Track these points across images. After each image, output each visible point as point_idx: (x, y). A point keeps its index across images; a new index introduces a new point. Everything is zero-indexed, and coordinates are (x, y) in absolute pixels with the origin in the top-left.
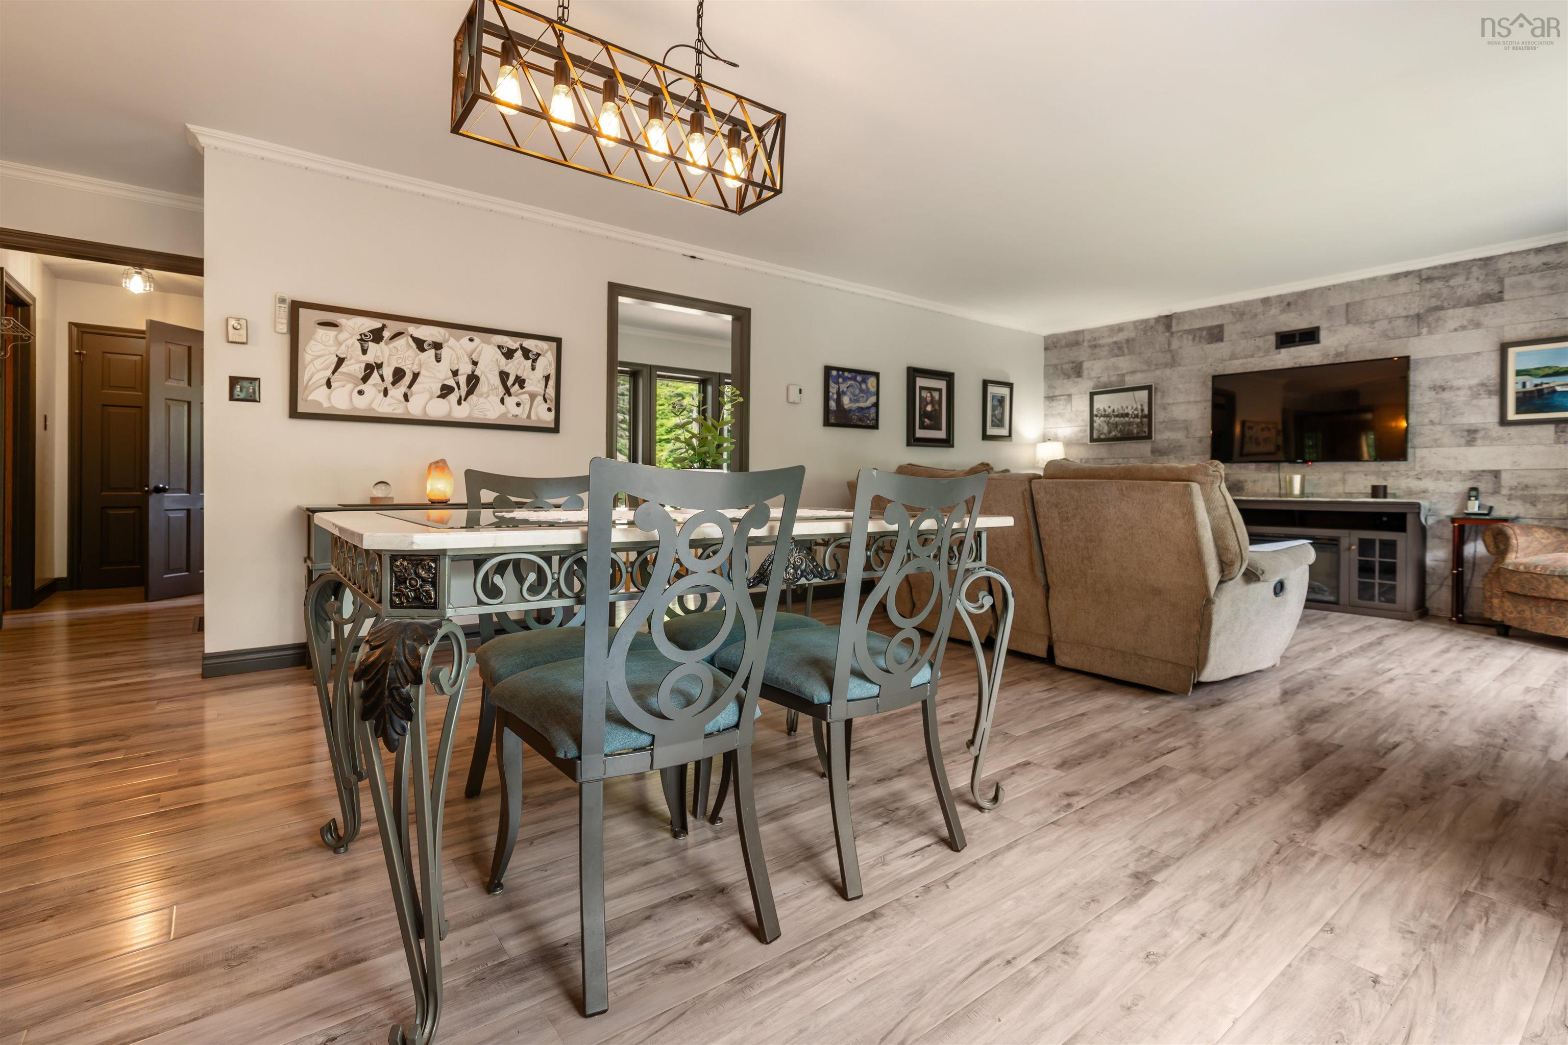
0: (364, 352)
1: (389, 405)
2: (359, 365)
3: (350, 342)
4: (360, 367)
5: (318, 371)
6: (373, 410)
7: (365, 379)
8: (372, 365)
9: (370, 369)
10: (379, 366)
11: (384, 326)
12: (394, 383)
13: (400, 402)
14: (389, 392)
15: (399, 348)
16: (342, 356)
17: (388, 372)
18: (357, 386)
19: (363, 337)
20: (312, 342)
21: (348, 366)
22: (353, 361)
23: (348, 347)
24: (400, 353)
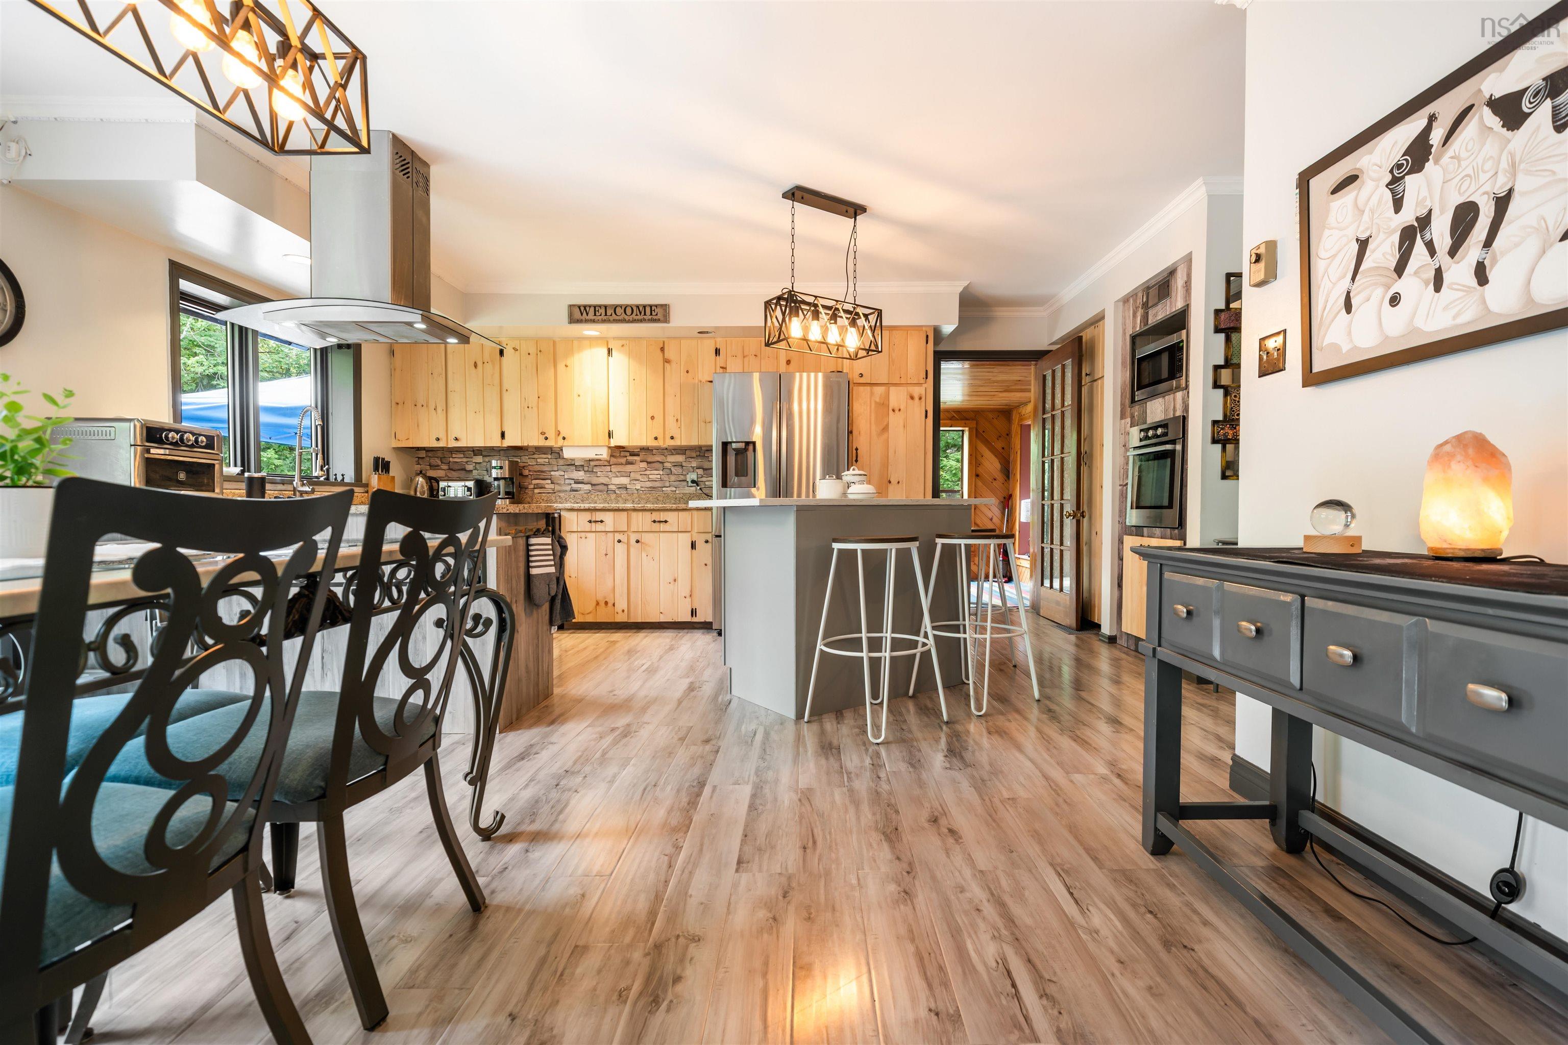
0: (1398, 204)
1: (1446, 308)
2: (1389, 242)
3: (1375, 199)
4: (1393, 244)
5: (1334, 284)
6: (1416, 331)
7: (1400, 269)
8: (1412, 226)
9: (1408, 236)
10: (1424, 221)
11: (1432, 118)
12: (1453, 252)
13: (1468, 290)
14: (1447, 277)
15: (1464, 154)
16: (1363, 236)
17: (1441, 231)
18: (1388, 287)
19: (1396, 172)
20: (1327, 232)
21: (1374, 251)
22: (1382, 236)
23: (1372, 211)
24: (1464, 164)
